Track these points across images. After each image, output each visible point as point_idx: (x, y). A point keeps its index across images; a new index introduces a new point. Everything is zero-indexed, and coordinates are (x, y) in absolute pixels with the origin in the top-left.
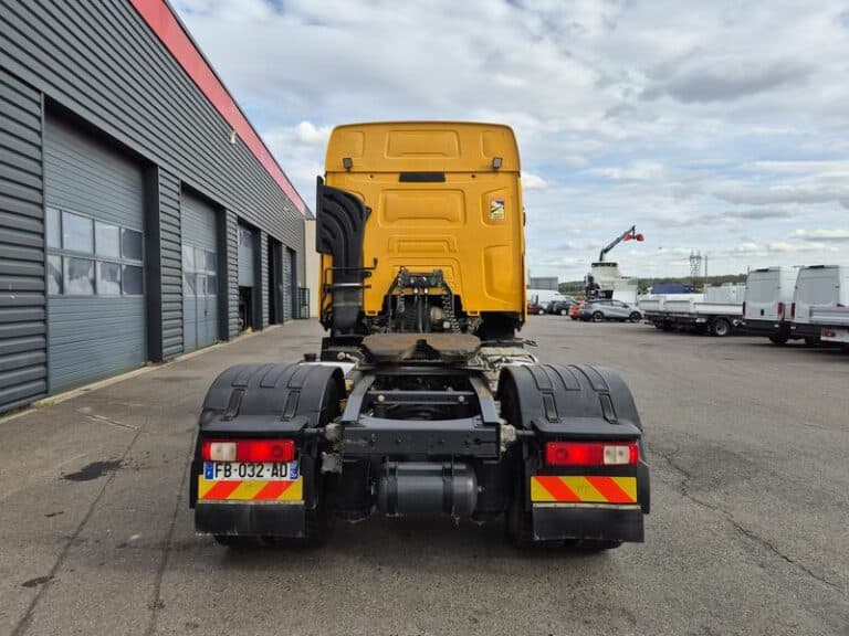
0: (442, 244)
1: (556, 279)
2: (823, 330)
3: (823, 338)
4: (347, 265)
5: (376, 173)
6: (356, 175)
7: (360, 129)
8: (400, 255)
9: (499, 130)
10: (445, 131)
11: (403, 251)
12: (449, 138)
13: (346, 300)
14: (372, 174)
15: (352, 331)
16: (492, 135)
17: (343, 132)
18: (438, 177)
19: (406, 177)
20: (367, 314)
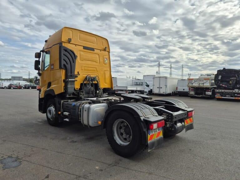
0: (94, 69)
1: (22, 77)
2: (116, 91)
3: (116, 93)
4: (71, 73)
5: (77, 45)
6: (72, 45)
7: (71, 29)
8: (85, 71)
9: (105, 40)
10: (93, 36)
11: (86, 70)
12: (94, 39)
13: (71, 85)
14: (76, 45)
15: (72, 95)
16: (104, 41)
17: (67, 29)
18: (93, 49)
19: (85, 48)
20: (76, 89)
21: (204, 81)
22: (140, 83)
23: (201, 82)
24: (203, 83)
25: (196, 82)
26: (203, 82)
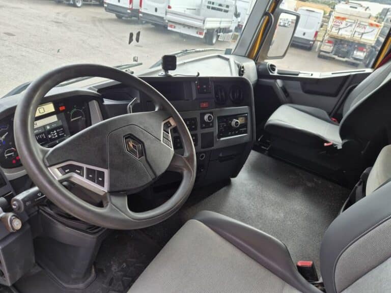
21: (368, 27)
22: (220, 5)
23: (358, 30)
24: (362, 34)
25: (349, 29)
26: (362, 31)
